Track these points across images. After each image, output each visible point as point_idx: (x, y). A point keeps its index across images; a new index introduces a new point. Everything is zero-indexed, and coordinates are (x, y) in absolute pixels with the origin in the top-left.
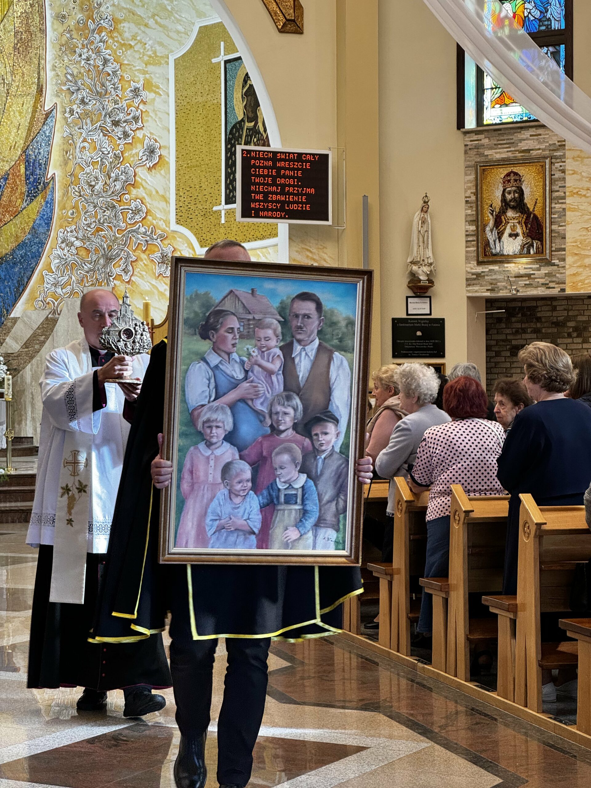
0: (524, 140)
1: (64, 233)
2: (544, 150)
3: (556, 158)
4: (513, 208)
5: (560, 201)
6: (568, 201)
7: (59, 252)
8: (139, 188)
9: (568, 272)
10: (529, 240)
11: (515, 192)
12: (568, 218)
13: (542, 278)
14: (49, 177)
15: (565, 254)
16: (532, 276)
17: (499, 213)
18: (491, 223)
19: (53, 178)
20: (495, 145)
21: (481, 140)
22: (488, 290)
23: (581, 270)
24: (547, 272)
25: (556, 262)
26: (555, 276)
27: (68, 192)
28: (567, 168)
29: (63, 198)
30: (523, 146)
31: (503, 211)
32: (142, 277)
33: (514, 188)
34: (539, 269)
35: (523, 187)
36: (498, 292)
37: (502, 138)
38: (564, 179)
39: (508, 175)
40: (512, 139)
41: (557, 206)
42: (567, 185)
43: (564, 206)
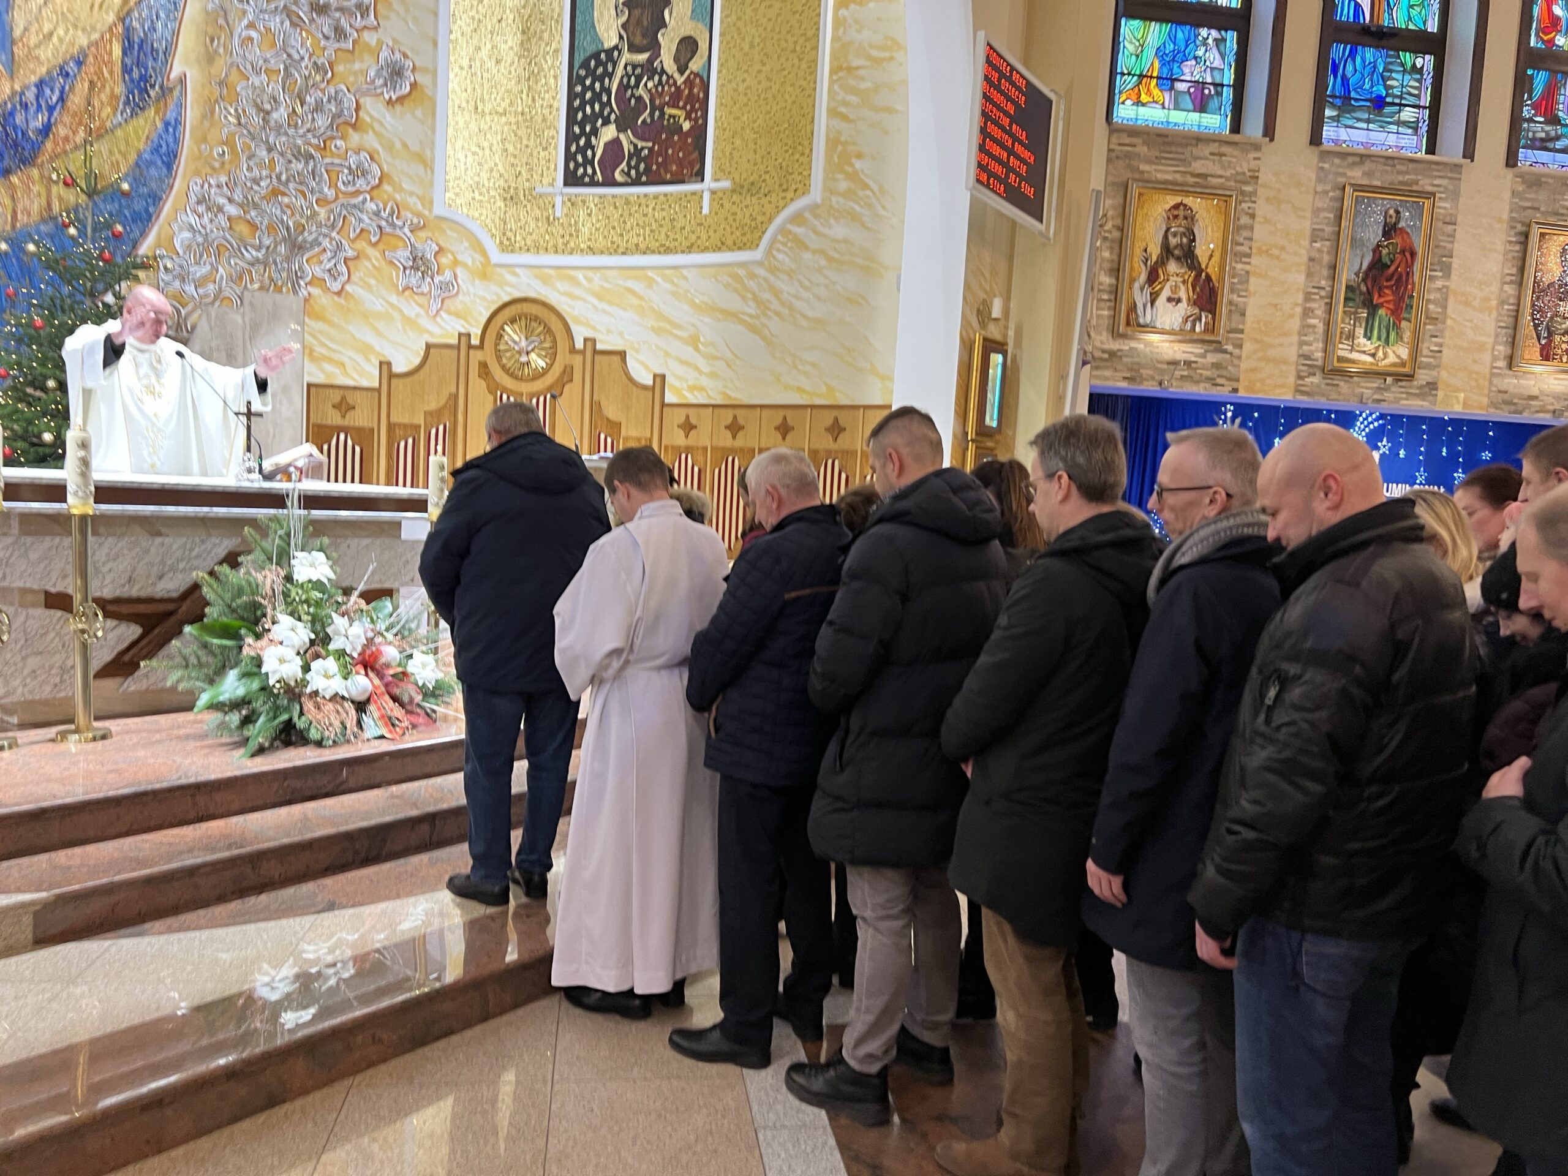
0: (1200, 158)
1: (202, 187)
2: (1228, 179)
3: (1243, 193)
4: (1178, 259)
5: (1244, 260)
6: (1254, 260)
7: (192, 219)
8: (367, 133)
9: (1244, 365)
10: (1197, 311)
11: (1183, 234)
12: (1251, 287)
13: (1207, 369)
14: (172, 76)
15: (1242, 339)
16: (1193, 365)
17: (1156, 263)
18: (1143, 277)
19: (182, 80)
20: (1156, 158)
21: (1135, 146)
22: (1125, 378)
23: (1263, 364)
24: (1214, 361)
25: (1229, 348)
26: (1226, 368)
27: (212, 113)
28: (1259, 213)
29: (202, 122)
30: (1198, 166)
31: (1162, 262)
32: (369, 287)
33: (1182, 229)
34: (1204, 356)
35: (1196, 231)
36: (1141, 383)
37: (1168, 149)
38: (1252, 228)
39: (1176, 207)
40: (1183, 154)
41: (1239, 266)
42: (1256, 235)
43: (1247, 267)
